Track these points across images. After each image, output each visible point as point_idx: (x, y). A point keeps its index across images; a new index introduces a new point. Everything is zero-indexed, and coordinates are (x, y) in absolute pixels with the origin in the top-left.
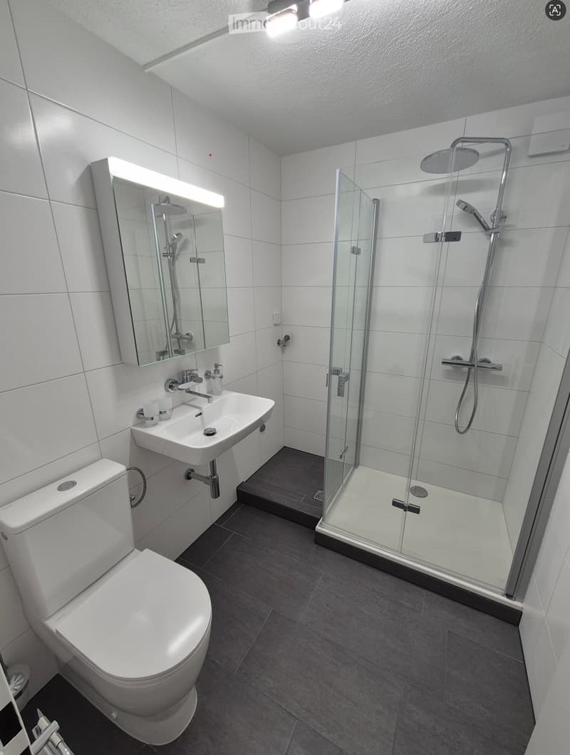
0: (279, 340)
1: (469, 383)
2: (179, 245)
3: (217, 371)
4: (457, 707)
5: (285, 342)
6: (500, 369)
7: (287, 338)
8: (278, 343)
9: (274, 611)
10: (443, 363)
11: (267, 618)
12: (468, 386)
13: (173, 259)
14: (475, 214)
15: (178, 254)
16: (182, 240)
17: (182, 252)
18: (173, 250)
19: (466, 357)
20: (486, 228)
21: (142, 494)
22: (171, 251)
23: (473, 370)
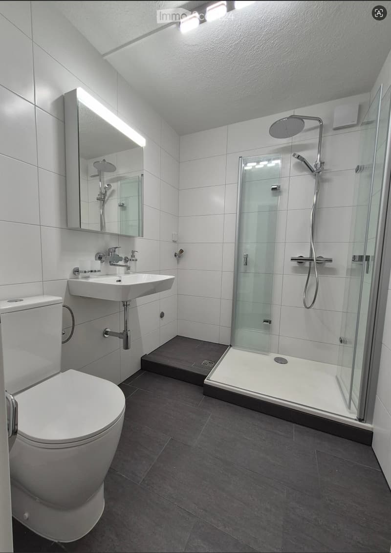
0: (176, 253)
1: (310, 275)
2: (108, 193)
3: (133, 256)
4: (332, 504)
5: (179, 254)
6: (331, 261)
7: (182, 251)
8: (175, 255)
9: (172, 439)
10: (292, 259)
11: (166, 444)
12: (310, 277)
13: (104, 202)
14: (304, 162)
15: (107, 200)
16: (111, 190)
17: (110, 198)
18: (104, 197)
19: (307, 255)
20: (312, 171)
21: (70, 334)
22: (103, 198)
23: (312, 263)
